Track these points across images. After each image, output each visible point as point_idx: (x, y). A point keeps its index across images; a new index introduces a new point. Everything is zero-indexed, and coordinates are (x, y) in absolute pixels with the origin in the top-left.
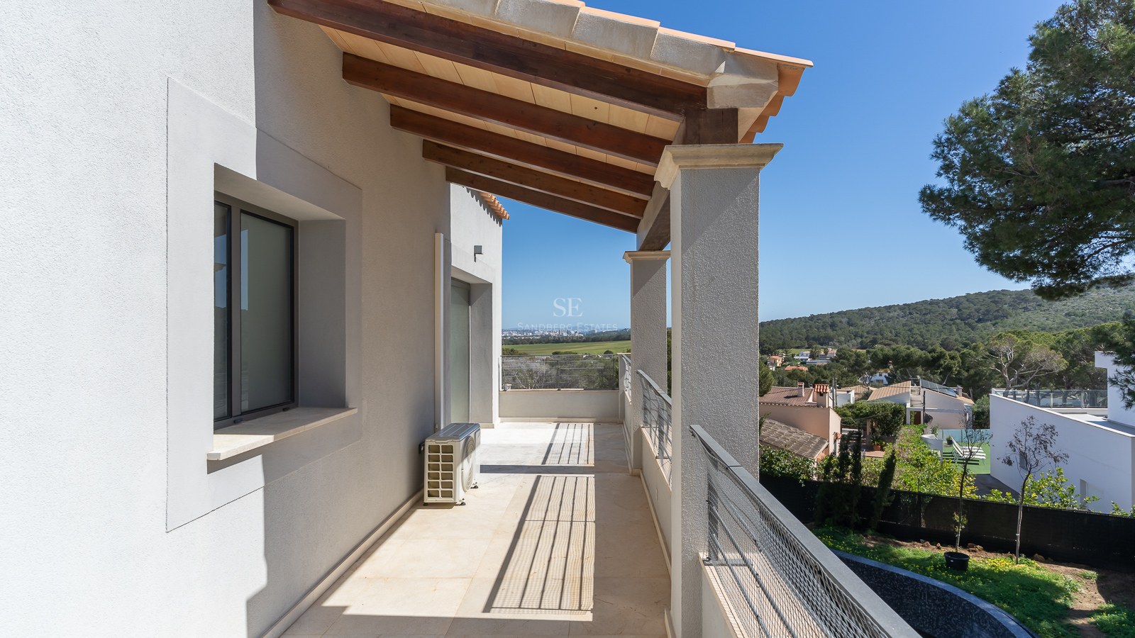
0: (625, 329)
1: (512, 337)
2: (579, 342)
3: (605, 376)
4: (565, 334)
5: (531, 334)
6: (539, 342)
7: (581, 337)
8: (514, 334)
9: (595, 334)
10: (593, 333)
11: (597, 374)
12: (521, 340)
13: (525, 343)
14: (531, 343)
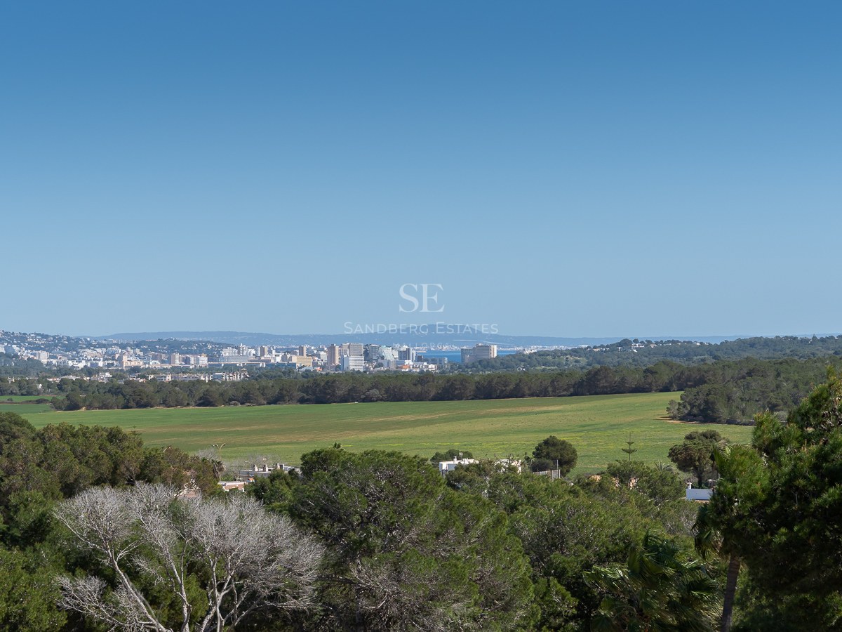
0: (625, 343)
1: (118, 374)
2: (418, 398)
4: (355, 363)
5: (204, 360)
6: (243, 395)
7: (424, 378)
8: (130, 360)
9: (487, 364)
11: (523, 563)
12: (160, 387)
13: (178, 403)
14: (205, 402)
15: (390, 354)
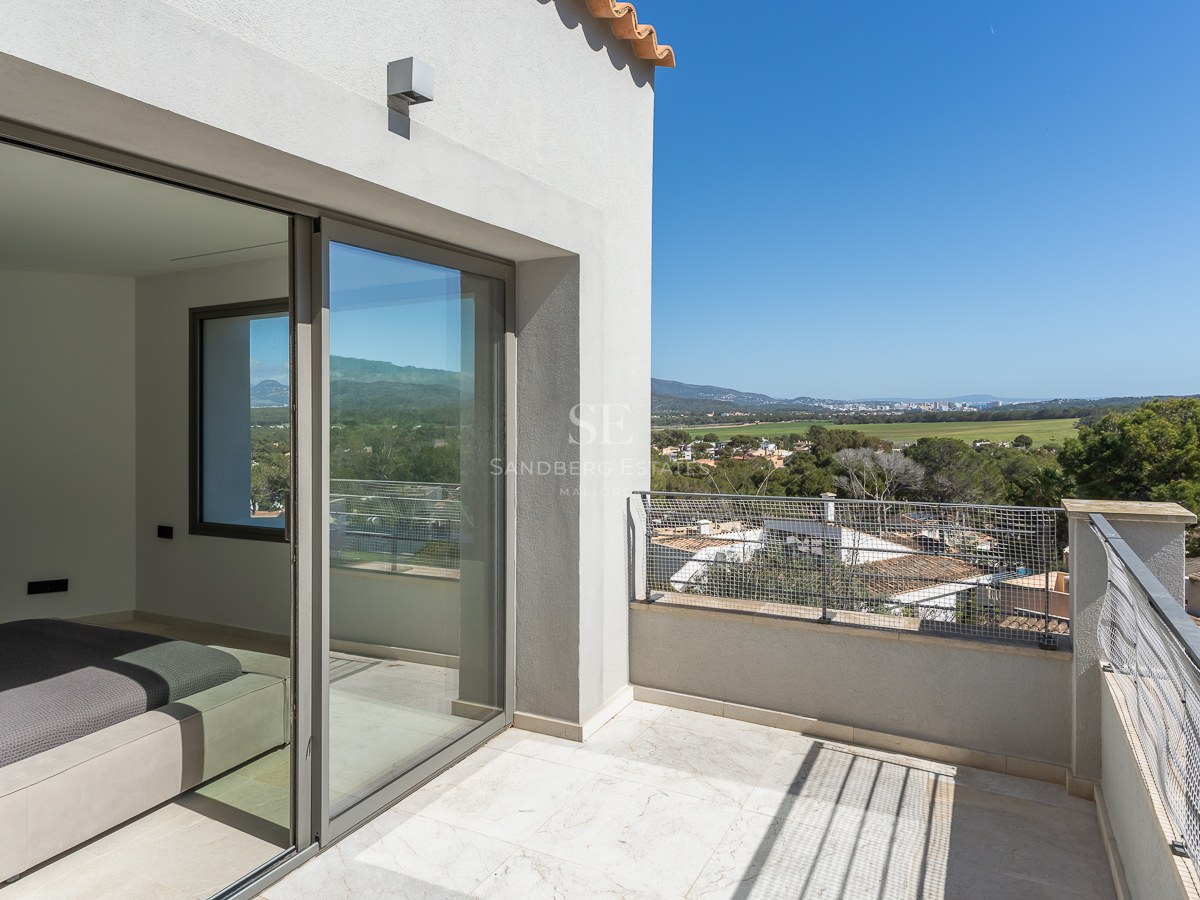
0: (1056, 400)
1: (857, 413)
2: (970, 420)
3: (1016, 482)
4: (945, 408)
5: (888, 408)
6: (902, 420)
7: (972, 413)
8: (861, 408)
9: (998, 408)
10: (995, 406)
11: (1001, 477)
12: (872, 416)
13: (878, 422)
14: (888, 422)
15: (959, 405)
